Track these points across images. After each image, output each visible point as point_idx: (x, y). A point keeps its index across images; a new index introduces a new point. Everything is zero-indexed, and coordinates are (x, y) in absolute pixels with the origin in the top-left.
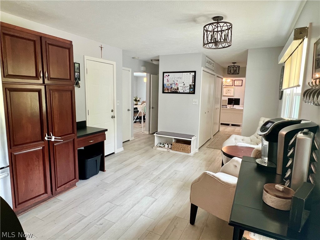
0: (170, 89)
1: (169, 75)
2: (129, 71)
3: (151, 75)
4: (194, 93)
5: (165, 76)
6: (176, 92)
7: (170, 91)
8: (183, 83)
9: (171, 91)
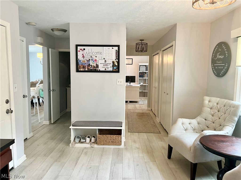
0: (87, 67)
1: (84, 49)
2: (23, 41)
3: (50, 49)
4: (118, 72)
5: (78, 50)
6: (95, 70)
7: (86, 70)
8: (104, 60)
9: (88, 69)
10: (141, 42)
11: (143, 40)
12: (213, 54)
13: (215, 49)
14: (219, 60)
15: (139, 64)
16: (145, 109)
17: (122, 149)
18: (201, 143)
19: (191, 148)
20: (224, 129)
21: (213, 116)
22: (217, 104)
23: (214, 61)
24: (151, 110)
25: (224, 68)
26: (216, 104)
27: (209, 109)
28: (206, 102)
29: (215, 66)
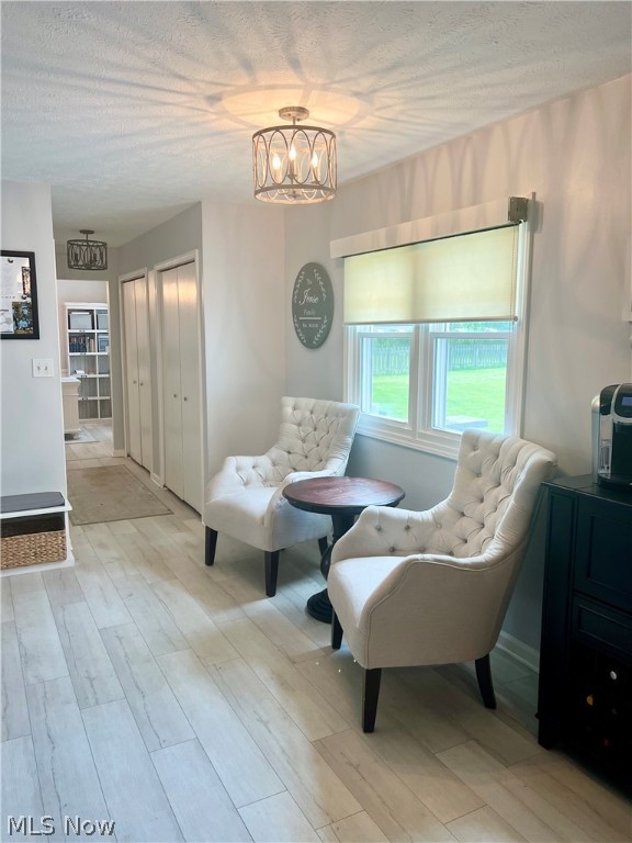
4: (35, 336)
10: (84, 237)
11: (92, 232)
12: (295, 290)
13: (298, 278)
14: (309, 306)
15: (66, 304)
16: (104, 456)
17: (71, 569)
18: (287, 497)
19: (263, 518)
20: (328, 466)
21: (304, 441)
22: (312, 413)
23: (297, 310)
24: (129, 456)
25: (320, 327)
26: (308, 413)
27: (296, 427)
28: (289, 410)
29: (300, 322)
